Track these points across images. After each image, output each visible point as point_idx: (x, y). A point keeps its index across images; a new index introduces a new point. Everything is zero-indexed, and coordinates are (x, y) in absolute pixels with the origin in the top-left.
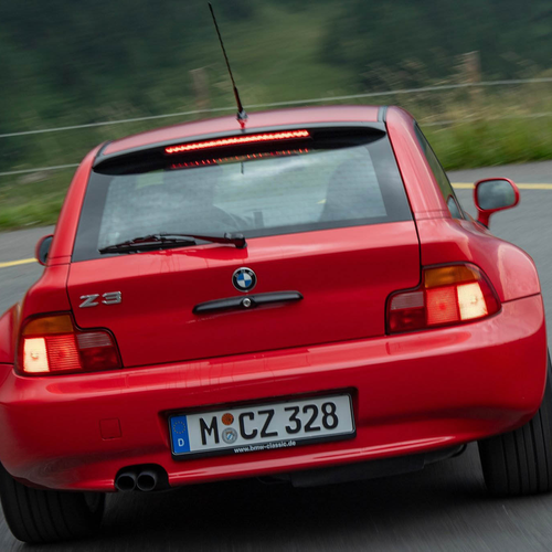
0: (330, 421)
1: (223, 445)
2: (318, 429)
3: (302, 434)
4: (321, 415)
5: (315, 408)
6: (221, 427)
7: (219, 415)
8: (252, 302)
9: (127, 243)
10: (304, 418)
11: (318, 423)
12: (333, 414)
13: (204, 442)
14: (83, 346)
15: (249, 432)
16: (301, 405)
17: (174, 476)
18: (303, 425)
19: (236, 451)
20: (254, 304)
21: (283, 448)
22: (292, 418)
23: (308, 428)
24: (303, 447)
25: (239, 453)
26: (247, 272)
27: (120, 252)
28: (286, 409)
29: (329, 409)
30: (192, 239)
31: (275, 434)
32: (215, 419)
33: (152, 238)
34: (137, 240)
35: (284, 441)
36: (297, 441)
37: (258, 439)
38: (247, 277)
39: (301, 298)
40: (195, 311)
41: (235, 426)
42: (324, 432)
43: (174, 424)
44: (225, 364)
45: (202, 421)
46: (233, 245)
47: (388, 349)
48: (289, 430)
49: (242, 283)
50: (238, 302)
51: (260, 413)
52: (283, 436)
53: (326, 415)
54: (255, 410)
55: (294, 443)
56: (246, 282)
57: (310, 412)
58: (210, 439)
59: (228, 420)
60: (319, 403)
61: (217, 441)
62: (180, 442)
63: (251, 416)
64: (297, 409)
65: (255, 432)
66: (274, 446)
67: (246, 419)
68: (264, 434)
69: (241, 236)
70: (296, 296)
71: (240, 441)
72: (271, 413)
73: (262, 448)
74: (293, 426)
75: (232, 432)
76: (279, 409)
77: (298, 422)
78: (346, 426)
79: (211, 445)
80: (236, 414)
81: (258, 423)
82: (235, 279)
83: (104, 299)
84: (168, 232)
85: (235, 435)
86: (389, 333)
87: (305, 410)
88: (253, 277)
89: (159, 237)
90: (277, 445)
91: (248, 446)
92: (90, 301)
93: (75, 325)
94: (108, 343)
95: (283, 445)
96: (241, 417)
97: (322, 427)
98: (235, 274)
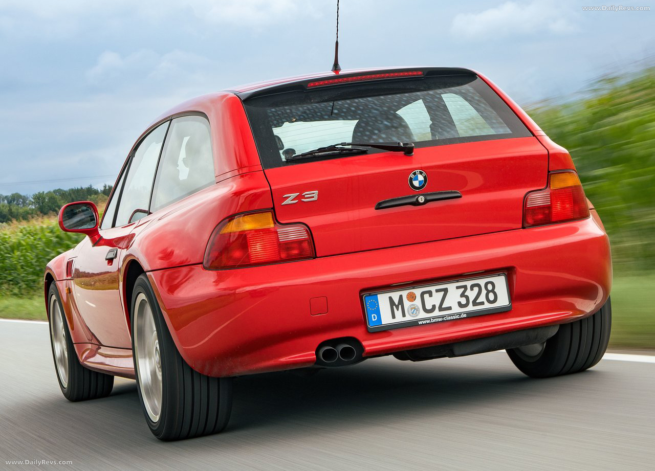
0: (491, 296)
1: (408, 318)
2: (482, 303)
3: (471, 308)
4: (484, 292)
5: (478, 285)
6: (407, 304)
7: (405, 293)
8: (425, 199)
10: (472, 294)
11: (482, 298)
12: (493, 291)
13: (394, 317)
14: (282, 239)
15: (429, 307)
16: (469, 283)
17: (370, 346)
18: (471, 300)
19: (420, 323)
20: (426, 201)
21: (456, 319)
22: (463, 295)
23: (475, 303)
24: (474, 317)
25: (423, 324)
26: (421, 173)
28: (457, 287)
29: (490, 287)
30: (366, 148)
31: (450, 308)
32: (401, 297)
35: (460, 314)
36: (467, 313)
37: (437, 313)
38: (421, 178)
39: (461, 197)
40: (377, 208)
41: (418, 302)
42: (487, 306)
43: (368, 301)
45: (390, 298)
48: (460, 304)
49: (416, 183)
50: (414, 199)
51: (437, 291)
52: (456, 309)
53: (488, 292)
54: (433, 289)
55: (465, 316)
56: (420, 182)
57: (476, 289)
58: (398, 313)
59: (412, 297)
60: (482, 282)
61: (404, 315)
62: (374, 318)
63: (431, 295)
65: (434, 306)
66: (450, 318)
67: (426, 296)
68: (441, 309)
69: (410, 145)
70: (458, 195)
71: (422, 315)
72: (446, 291)
73: (440, 320)
74: (464, 301)
75: (415, 309)
76: (451, 287)
77: (467, 298)
78: (503, 300)
79: (399, 318)
80: (418, 292)
81: (436, 299)
82: (411, 179)
83: (303, 197)
85: (418, 310)
87: (472, 289)
88: (425, 177)
89: (339, 147)
90: (452, 318)
91: (429, 319)
92: (290, 199)
93: (276, 220)
94: (304, 236)
95: (457, 317)
96: (422, 294)
97: (486, 302)
98: (411, 175)
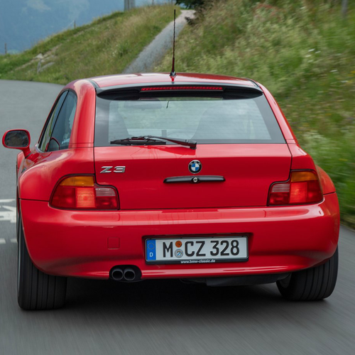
0: (235, 251)
1: (174, 258)
2: (228, 254)
3: (219, 257)
4: (230, 247)
5: (227, 242)
6: (175, 248)
7: (174, 241)
8: (198, 180)
9: (128, 139)
10: (221, 248)
11: (228, 251)
12: (237, 247)
13: (164, 256)
14: (98, 195)
15: (190, 252)
16: (220, 240)
17: (146, 273)
18: (220, 251)
19: (182, 262)
21: (208, 263)
22: (214, 247)
23: (222, 254)
24: (219, 263)
25: (184, 264)
26: (198, 163)
27: (122, 144)
28: (212, 242)
29: (235, 244)
30: (165, 141)
31: (204, 255)
32: (171, 243)
33: (142, 138)
34: (133, 138)
35: (209, 259)
36: (217, 260)
37: (195, 257)
38: (197, 165)
39: (224, 180)
40: (165, 182)
41: (183, 248)
42: (231, 256)
43: (148, 243)
44: (179, 213)
45: (164, 243)
46: (189, 147)
47: (266, 214)
48: (212, 253)
49: (193, 169)
50: (190, 179)
51: (197, 242)
52: (209, 256)
53: (233, 247)
54: (194, 240)
55: (214, 261)
56: (196, 168)
57: (225, 244)
58: (168, 254)
59: (179, 244)
60: (230, 240)
61: (172, 256)
62: (151, 255)
63: (192, 245)
64: (217, 242)
65: (193, 253)
66: (203, 262)
67: (189, 245)
68: (198, 255)
69: (195, 142)
70: (222, 179)
71: (185, 257)
72: (203, 243)
73: (196, 262)
74: (215, 251)
75: (180, 252)
76: (208, 241)
77: (218, 249)
78: (243, 254)
79: (168, 258)
80: (183, 241)
81: (195, 248)
82: (190, 166)
83: (115, 169)
84: (153, 135)
85: (182, 253)
86: (268, 205)
87: (222, 244)
88: (200, 165)
89: (147, 138)
90: (204, 262)
91: (189, 260)
92: (106, 169)
93: (95, 182)
94: (113, 194)
95: (209, 261)
96: (186, 243)
97: (230, 254)
98: (191, 163)
